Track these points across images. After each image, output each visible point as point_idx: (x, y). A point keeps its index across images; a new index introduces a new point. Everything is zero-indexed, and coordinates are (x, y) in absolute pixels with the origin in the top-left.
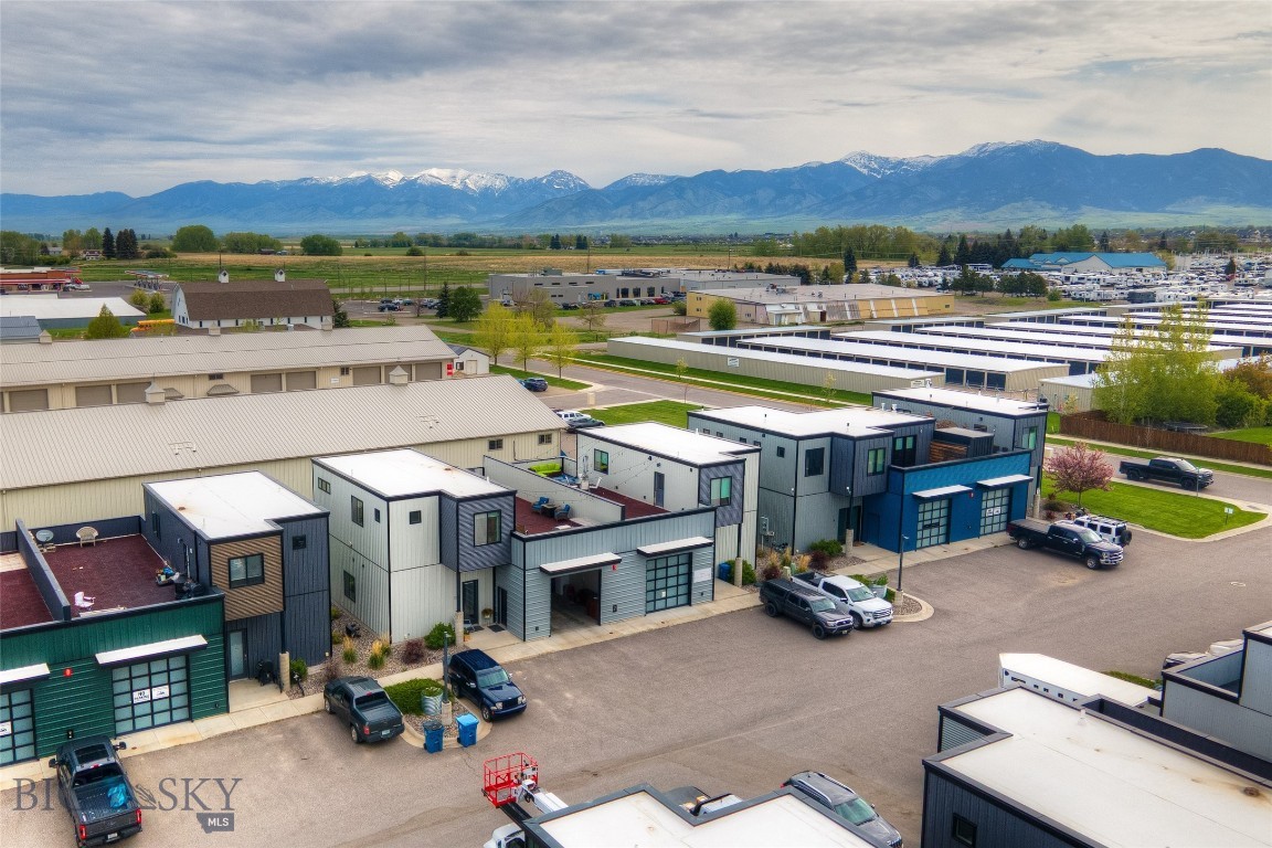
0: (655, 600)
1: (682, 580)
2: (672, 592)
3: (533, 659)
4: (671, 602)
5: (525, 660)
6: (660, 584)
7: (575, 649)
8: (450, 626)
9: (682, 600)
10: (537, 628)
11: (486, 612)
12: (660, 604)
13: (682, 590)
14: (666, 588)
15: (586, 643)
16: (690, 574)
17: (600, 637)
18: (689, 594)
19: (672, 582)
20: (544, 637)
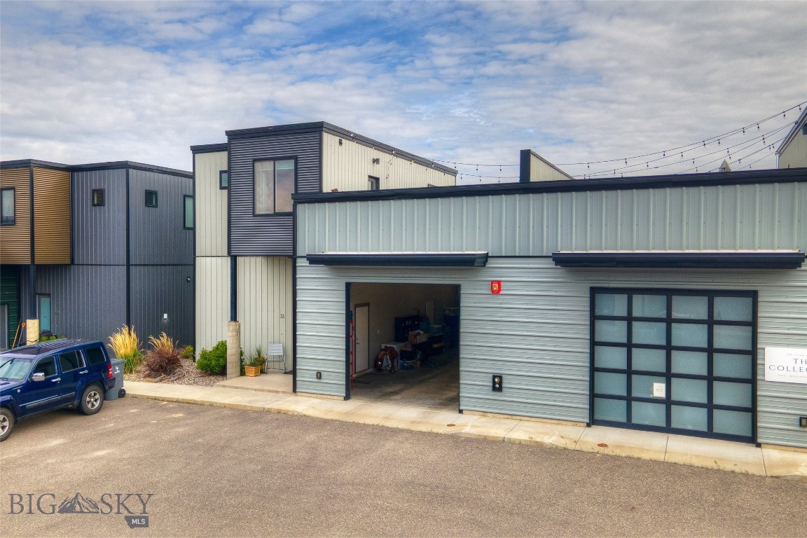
0: (628, 399)
10: (319, 375)
14: (667, 376)
20: (335, 397)
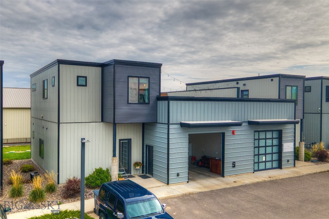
0: (258, 163)
1: (275, 149)
2: (269, 158)
3: (178, 197)
4: (269, 165)
5: (171, 198)
6: (262, 151)
7: (212, 191)
8: (108, 170)
9: (275, 164)
10: (178, 175)
11: (136, 164)
12: (262, 166)
13: (275, 157)
14: (265, 154)
15: (219, 188)
16: (280, 146)
17: (227, 184)
18: (280, 160)
19: (269, 150)
20: (184, 183)
